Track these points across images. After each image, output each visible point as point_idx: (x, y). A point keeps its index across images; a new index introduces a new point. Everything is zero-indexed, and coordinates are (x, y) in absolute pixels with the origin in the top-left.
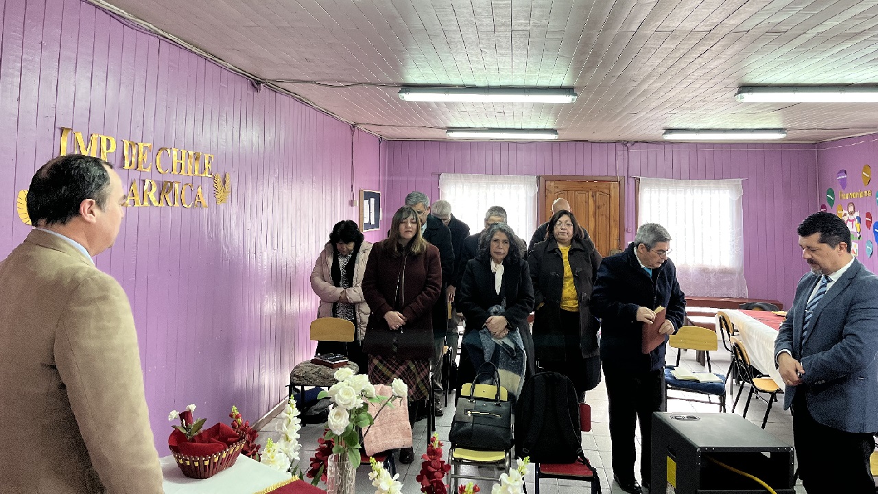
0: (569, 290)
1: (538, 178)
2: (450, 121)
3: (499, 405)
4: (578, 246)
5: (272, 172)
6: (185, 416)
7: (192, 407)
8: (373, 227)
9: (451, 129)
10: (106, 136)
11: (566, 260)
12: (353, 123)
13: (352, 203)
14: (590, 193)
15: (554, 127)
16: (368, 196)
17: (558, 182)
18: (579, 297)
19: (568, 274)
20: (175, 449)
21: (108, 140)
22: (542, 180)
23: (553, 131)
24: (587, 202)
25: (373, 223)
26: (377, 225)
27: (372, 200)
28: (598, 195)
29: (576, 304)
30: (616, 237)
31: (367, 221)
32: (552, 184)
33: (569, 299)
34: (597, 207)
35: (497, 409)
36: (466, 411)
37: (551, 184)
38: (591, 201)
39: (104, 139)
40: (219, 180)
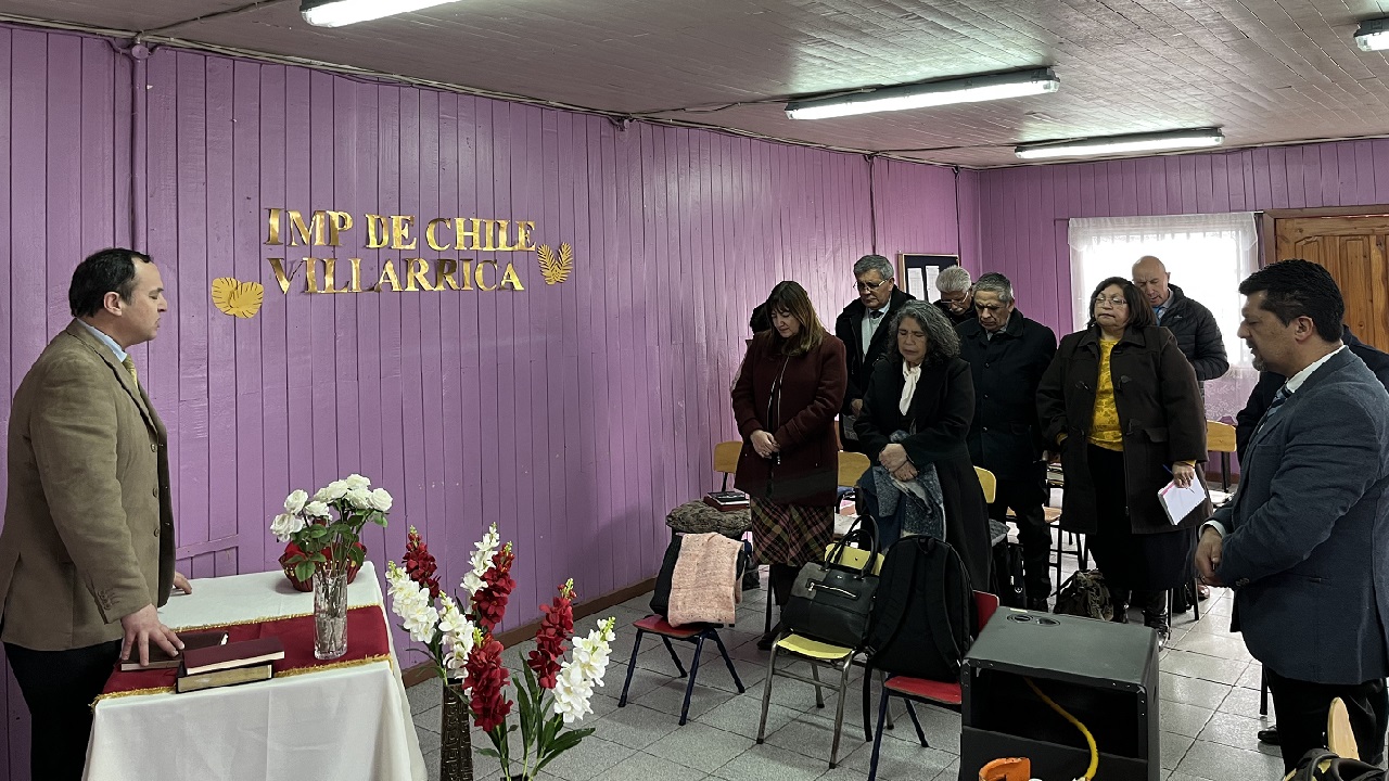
0: (1106, 412)
1: (1259, 217)
4: (1136, 339)
9: (1022, 146)
10: (338, 211)
11: (1106, 363)
12: (868, 152)
14: (1374, 238)
18: (1123, 426)
19: (1107, 387)
21: (342, 218)
22: (1267, 219)
23: (1213, 131)
29: (1118, 438)
33: (1105, 428)
36: (810, 581)
37: (1287, 227)
38: (1375, 255)
39: (335, 216)
40: (549, 254)
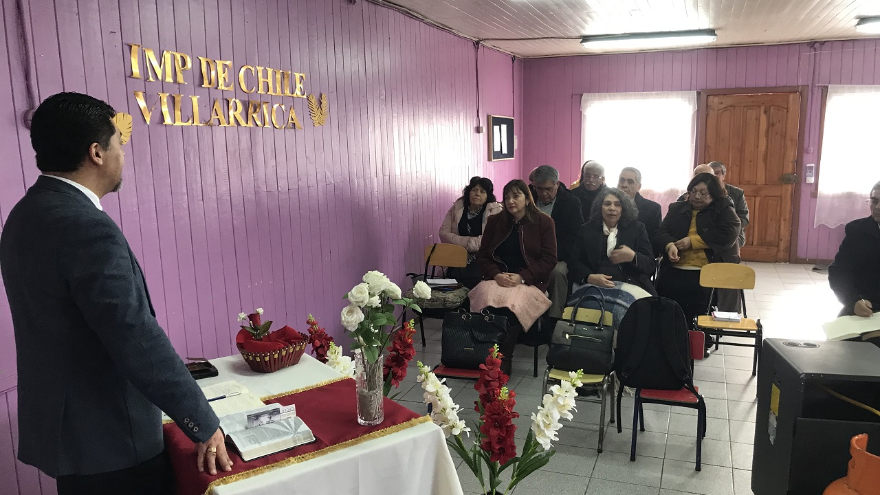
1: (699, 94)
2: (583, 28)
3: (600, 330)
5: (376, 94)
6: (253, 317)
7: (261, 311)
8: (505, 156)
9: (585, 39)
10: (180, 52)
12: (476, 40)
13: (478, 130)
14: (763, 108)
15: (711, 27)
16: (498, 122)
17: (722, 97)
20: (241, 346)
21: (183, 58)
22: (704, 96)
23: (711, 32)
24: (758, 119)
25: (505, 151)
26: (511, 153)
27: (504, 127)
28: (772, 110)
30: (791, 159)
31: (497, 149)
32: (716, 100)
34: (770, 125)
35: (598, 333)
36: (565, 333)
37: (714, 101)
38: (763, 118)
39: (178, 56)
40: (314, 101)
